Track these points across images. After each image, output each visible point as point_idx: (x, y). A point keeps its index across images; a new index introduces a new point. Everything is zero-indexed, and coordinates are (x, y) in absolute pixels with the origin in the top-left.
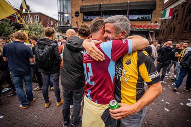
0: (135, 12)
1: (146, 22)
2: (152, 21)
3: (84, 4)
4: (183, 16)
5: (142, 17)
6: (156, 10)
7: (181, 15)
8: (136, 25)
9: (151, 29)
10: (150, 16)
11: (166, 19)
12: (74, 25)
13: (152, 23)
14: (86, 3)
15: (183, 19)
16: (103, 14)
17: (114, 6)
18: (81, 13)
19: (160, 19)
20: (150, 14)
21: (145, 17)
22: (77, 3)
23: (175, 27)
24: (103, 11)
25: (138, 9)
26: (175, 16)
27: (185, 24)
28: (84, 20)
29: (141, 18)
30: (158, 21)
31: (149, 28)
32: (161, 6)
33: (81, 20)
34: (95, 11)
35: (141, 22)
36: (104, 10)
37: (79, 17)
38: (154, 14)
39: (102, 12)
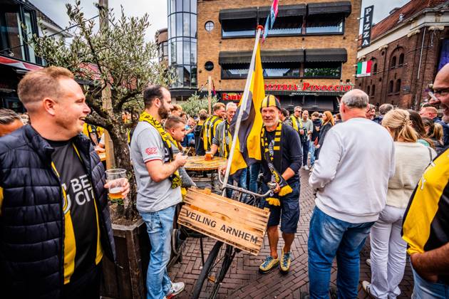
1: (332, 80)
2: (341, 79)
3: (223, 49)
4: (384, 69)
6: (347, 62)
7: (382, 67)
8: (316, 86)
9: (341, 92)
11: (362, 76)
13: (342, 83)
14: (226, 48)
15: (386, 74)
17: (280, 55)
19: (354, 75)
20: (337, 68)
22: (210, 47)
23: (374, 86)
25: (321, 61)
26: (373, 68)
27: (389, 82)
28: (224, 77)
30: (350, 79)
31: (338, 90)
32: (353, 55)
33: (217, 77)
35: (324, 80)
37: (212, 72)
38: (344, 68)
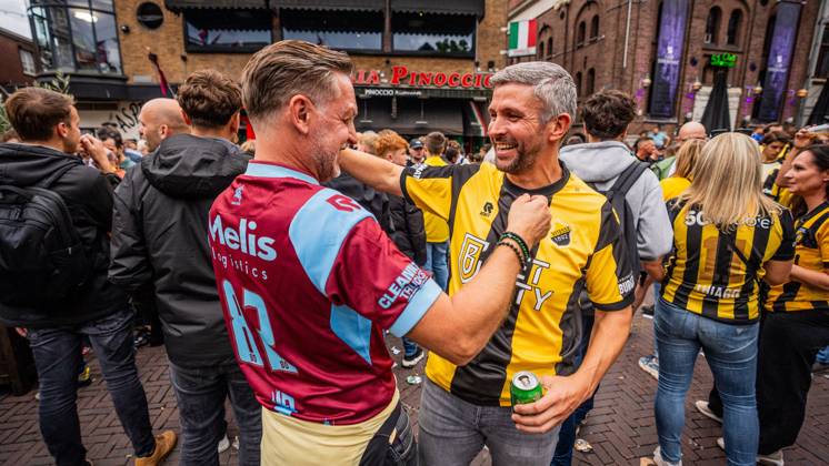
0: (416, 23)
1: (457, 62)
2: (476, 60)
4: (565, 48)
5: (438, 44)
6: (486, 19)
7: (562, 45)
8: (423, 75)
9: (476, 91)
10: (469, 40)
11: (520, 54)
12: (137, 71)
13: (479, 69)
15: (569, 59)
16: (282, 25)
18: (175, 11)
19: (503, 52)
20: (467, 35)
21: (449, 43)
24: (281, 9)
25: (425, 12)
26: (546, 47)
28: (192, 48)
29: (436, 48)
30: (496, 60)
31: (471, 85)
32: (499, 6)
33: (176, 46)
34: (247, 9)
35: (440, 61)
36: (285, 7)
37: (161, 33)
38: (481, 34)
39: (278, 12)
